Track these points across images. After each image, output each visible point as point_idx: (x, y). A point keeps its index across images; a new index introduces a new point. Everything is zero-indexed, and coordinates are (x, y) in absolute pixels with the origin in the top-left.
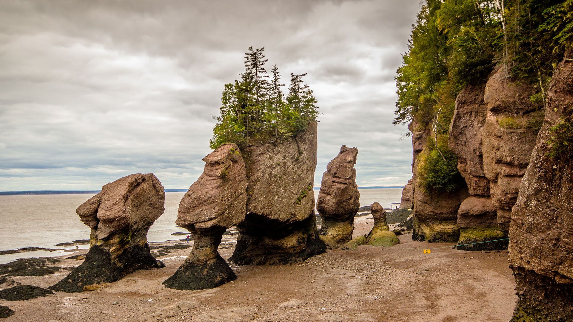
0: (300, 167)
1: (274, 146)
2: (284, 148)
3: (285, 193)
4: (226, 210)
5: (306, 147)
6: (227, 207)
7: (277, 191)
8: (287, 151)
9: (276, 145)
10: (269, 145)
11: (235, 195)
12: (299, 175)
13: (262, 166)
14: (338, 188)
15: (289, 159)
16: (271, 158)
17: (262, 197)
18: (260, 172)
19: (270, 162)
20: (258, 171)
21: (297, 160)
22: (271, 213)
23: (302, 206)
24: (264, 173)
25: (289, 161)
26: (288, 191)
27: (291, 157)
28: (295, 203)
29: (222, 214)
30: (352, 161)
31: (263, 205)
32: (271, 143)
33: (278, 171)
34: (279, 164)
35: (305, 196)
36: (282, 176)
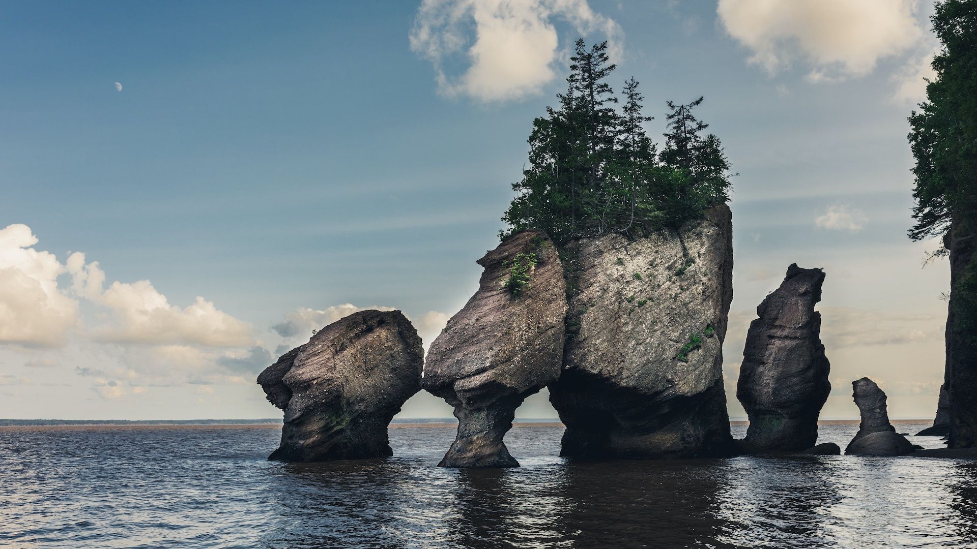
0: (688, 289)
1: (629, 240)
2: (650, 245)
3: (651, 337)
4: (516, 355)
5: (703, 251)
6: (517, 348)
7: (633, 329)
8: (657, 252)
9: (633, 239)
10: (616, 237)
11: (538, 327)
12: (686, 305)
13: (601, 278)
14: (780, 349)
15: (661, 269)
16: (620, 262)
17: (598, 339)
18: (595, 288)
19: (617, 269)
20: (591, 285)
21: (680, 273)
22: (620, 373)
23: (690, 366)
24: (604, 290)
25: (662, 274)
26: (659, 333)
27: (667, 265)
28: (674, 358)
29: (506, 361)
30: (809, 292)
31: (600, 354)
32: (621, 233)
33: (637, 290)
34: (637, 277)
35: (698, 347)
36: (645, 302)
